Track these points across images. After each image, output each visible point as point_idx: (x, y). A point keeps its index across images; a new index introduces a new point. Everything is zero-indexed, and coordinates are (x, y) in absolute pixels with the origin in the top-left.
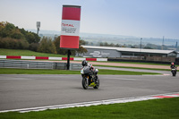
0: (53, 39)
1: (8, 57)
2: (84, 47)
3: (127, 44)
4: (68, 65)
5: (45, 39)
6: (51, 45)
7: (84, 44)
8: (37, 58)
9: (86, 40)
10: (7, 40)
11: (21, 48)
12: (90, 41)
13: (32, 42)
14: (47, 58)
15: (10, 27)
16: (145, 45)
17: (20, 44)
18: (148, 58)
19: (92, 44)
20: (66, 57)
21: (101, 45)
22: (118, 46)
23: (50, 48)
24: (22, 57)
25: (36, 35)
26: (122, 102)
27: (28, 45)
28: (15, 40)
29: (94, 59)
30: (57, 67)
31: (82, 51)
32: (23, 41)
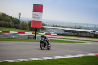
0: (27, 22)
1: (2, 32)
2: (44, 27)
3: (68, 26)
4: (35, 37)
5: (23, 22)
6: (26, 26)
7: (45, 25)
8: (18, 33)
9: (45, 24)
10: (2, 22)
11: (10, 27)
12: (47, 24)
13: (16, 24)
14: (24, 33)
15: (4, 15)
16: (78, 27)
17: (10, 25)
18: (79, 34)
19: (49, 26)
20: (34, 32)
21: (54, 26)
22: (63, 27)
23: (26, 27)
24: (10, 32)
25: (18, 20)
26: (64, 57)
27: (14, 25)
28: (7, 23)
29: (50, 34)
30: (29, 38)
31: (43, 29)
32: (11, 23)
